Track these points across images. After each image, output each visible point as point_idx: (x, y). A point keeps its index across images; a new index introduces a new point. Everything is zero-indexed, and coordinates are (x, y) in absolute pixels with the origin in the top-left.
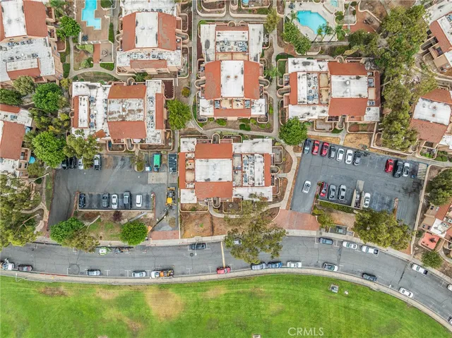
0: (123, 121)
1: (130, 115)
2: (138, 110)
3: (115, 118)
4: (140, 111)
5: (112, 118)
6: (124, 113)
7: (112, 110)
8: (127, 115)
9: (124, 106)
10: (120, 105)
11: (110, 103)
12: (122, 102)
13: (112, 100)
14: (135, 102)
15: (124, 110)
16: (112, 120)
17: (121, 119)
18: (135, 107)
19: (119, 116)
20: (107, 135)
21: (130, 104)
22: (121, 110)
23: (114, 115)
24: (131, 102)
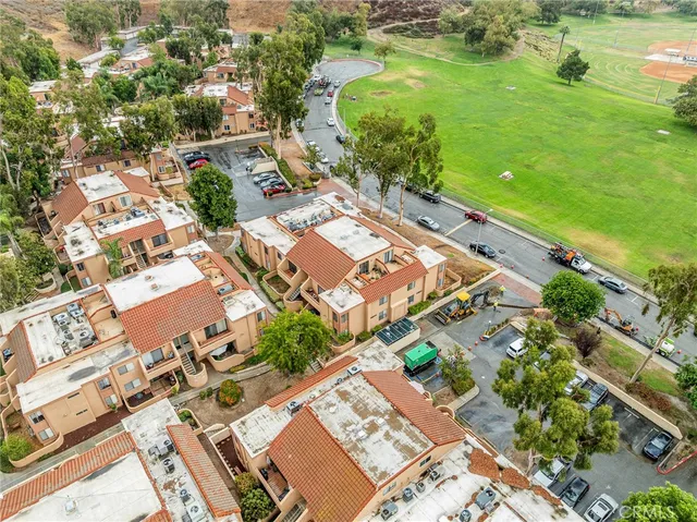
0: (399, 412)
1: (372, 406)
2: (346, 400)
3: (410, 434)
4: (344, 396)
5: (417, 440)
6: (380, 421)
7: (399, 456)
8: (376, 413)
9: (362, 434)
10: (367, 445)
11: (384, 474)
12: (355, 447)
13: (370, 474)
14: (331, 417)
15: (373, 428)
16: (421, 436)
17: (400, 418)
18: (345, 411)
19: (398, 427)
20: (470, 450)
21: (345, 426)
22: (379, 435)
23: (405, 440)
24: (337, 428)
